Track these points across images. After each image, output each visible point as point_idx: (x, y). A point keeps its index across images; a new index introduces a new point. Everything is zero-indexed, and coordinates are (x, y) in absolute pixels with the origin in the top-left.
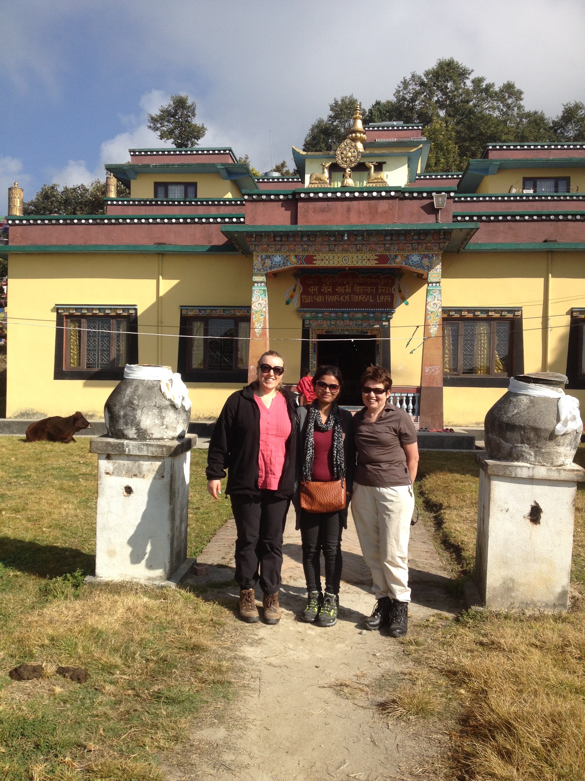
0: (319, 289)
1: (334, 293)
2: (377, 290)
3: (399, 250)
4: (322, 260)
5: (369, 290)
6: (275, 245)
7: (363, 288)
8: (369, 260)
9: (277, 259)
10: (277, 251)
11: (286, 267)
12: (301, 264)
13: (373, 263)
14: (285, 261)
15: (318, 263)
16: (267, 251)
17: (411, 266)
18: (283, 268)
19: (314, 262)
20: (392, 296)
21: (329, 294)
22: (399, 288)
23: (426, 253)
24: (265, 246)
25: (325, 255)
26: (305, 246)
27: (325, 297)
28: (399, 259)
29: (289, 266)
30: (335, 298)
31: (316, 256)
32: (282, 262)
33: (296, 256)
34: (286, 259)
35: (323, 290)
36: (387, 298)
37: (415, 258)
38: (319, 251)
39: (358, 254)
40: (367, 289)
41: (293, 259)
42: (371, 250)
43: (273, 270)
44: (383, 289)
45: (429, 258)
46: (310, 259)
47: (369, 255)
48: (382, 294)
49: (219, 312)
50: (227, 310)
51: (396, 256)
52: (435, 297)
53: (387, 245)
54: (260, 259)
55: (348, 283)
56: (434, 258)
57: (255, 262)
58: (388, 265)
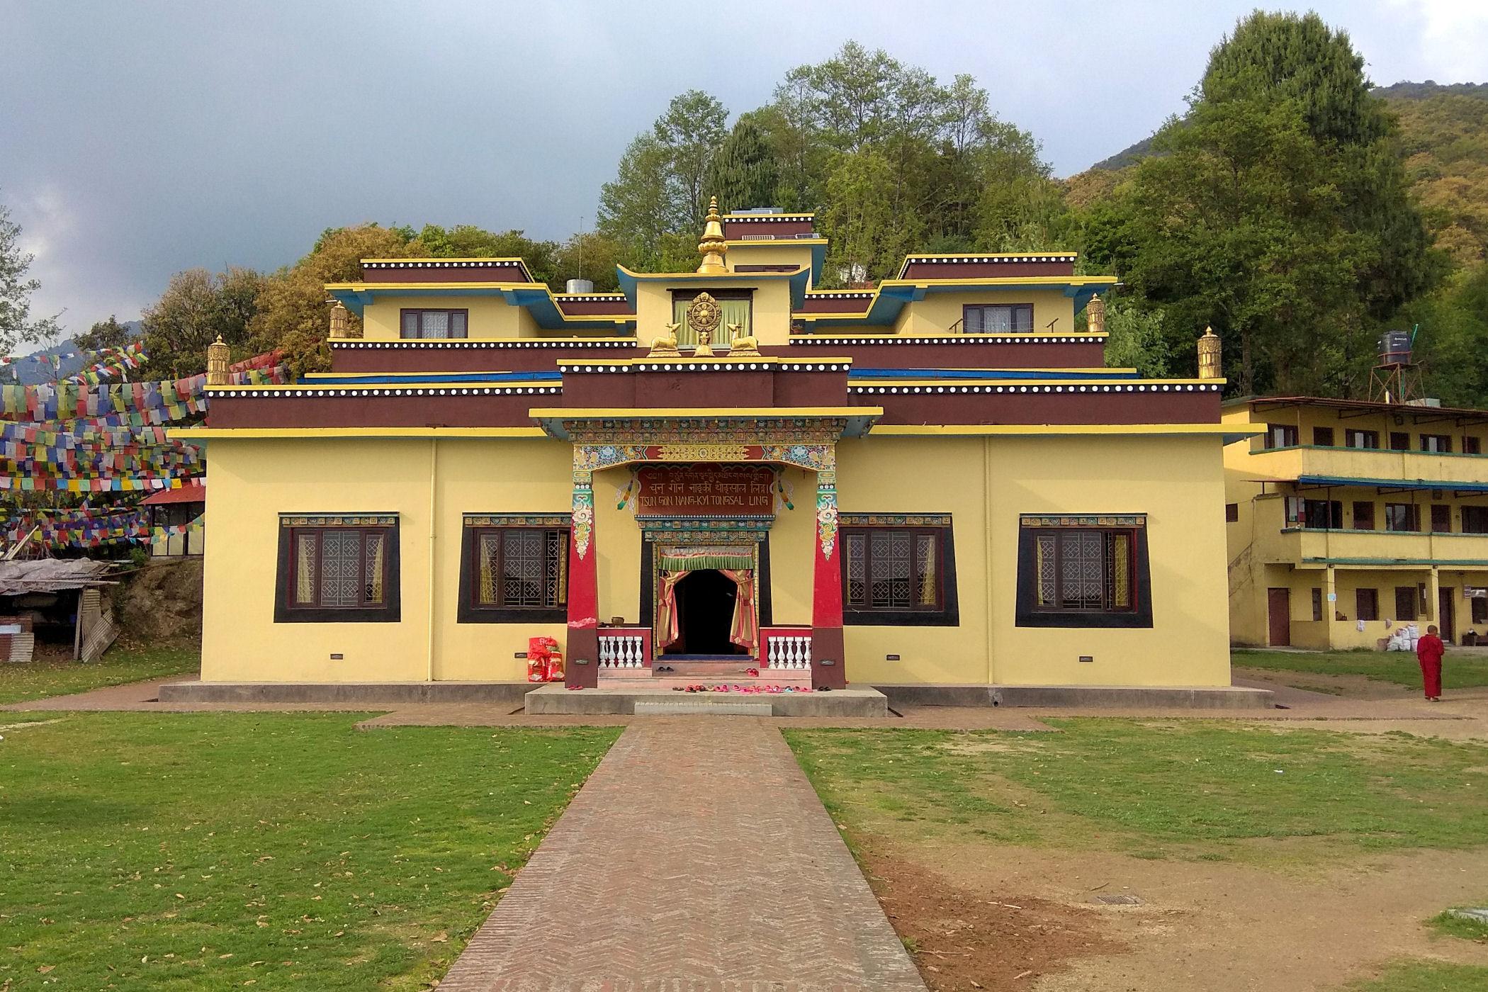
0: (666, 488)
1: (687, 492)
2: (749, 488)
3: (777, 440)
4: (671, 453)
5: (737, 490)
6: (605, 433)
7: (729, 486)
8: (736, 453)
9: (608, 451)
10: (607, 441)
11: (620, 463)
12: (642, 458)
13: (741, 458)
14: (619, 454)
15: (666, 458)
16: (592, 441)
17: (795, 462)
18: (616, 464)
19: (660, 456)
20: (770, 497)
21: (679, 494)
22: (780, 486)
23: (814, 444)
24: (590, 435)
25: (675, 446)
26: (647, 435)
27: (674, 498)
28: (777, 453)
29: (625, 461)
30: (690, 500)
31: (661, 447)
32: (615, 456)
33: (634, 448)
34: (621, 452)
35: (671, 489)
36: (764, 500)
37: (800, 451)
38: (668, 441)
39: (720, 446)
40: (734, 486)
41: (630, 452)
42: (738, 441)
43: (601, 467)
44: (757, 487)
45: (818, 451)
46: (653, 451)
47: (736, 447)
48: (756, 494)
49: (521, 522)
50: (531, 518)
51: (773, 448)
52: (828, 504)
53: (761, 434)
54: (583, 452)
55: (706, 479)
56: (825, 452)
57: (576, 456)
58: (762, 460)
